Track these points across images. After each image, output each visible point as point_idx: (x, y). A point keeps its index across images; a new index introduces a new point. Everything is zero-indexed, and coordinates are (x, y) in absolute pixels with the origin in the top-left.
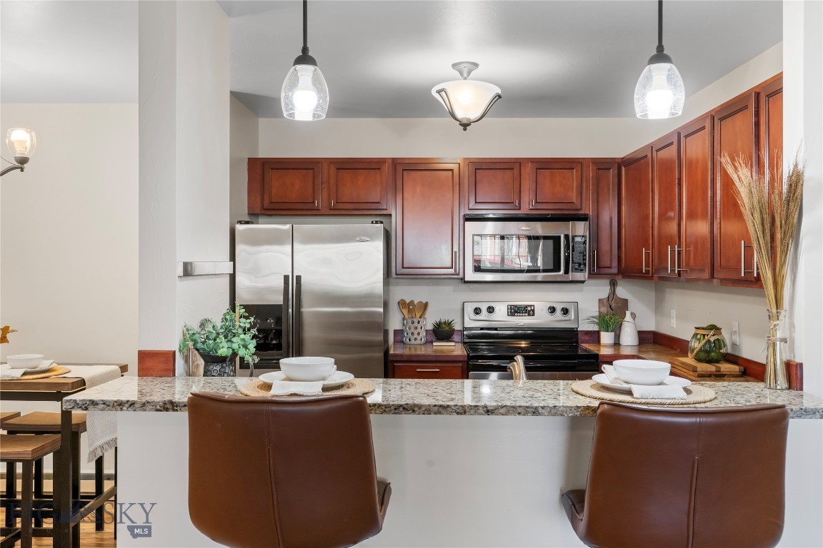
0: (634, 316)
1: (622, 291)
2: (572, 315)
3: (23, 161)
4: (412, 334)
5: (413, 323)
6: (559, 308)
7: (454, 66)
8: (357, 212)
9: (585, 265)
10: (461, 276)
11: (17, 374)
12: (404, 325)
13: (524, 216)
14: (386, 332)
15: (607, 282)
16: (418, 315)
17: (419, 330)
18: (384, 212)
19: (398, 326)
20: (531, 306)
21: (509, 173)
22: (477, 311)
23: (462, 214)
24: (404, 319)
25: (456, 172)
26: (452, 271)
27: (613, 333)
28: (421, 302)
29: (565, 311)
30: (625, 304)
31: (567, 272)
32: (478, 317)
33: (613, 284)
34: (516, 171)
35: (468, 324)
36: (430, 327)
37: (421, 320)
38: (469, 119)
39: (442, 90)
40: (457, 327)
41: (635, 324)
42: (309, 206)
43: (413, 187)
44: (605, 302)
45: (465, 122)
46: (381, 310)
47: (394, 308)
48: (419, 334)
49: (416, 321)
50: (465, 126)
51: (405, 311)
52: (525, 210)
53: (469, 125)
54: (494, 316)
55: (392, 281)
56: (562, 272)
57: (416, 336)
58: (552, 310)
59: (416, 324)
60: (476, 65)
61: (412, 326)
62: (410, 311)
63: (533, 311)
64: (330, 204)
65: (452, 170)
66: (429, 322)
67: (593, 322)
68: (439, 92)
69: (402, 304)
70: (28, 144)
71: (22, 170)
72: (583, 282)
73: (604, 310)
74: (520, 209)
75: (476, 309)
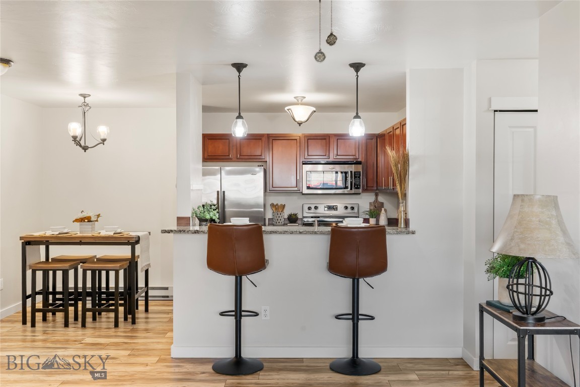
0: (385, 210)
1: (381, 199)
2: (356, 210)
3: (104, 140)
4: (278, 220)
5: (278, 214)
6: (349, 206)
7: (295, 98)
8: (250, 160)
9: (360, 185)
10: (301, 191)
11: (111, 234)
12: (273, 215)
13: (331, 162)
14: (265, 219)
15: (374, 194)
16: (280, 211)
17: (281, 218)
18: (264, 160)
19: (271, 217)
20: (336, 206)
21: (324, 141)
22: (309, 208)
23: (301, 161)
24: (273, 213)
25: (298, 140)
26: (296, 189)
27: (375, 219)
28: (281, 205)
29: (353, 208)
30: (382, 205)
31: (351, 189)
32: (310, 211)
33: (377, 195)
34: (327, 140)
35: (305, 215)
36: (286, 217)
37: (282, 213)
38: (301, 121)
39: (290, 109)
40: (300, 216)
41: (386, 214)
42: (227, 157)
43: (278, 147)
44: (372, 204)
45: (300, 122)
46: (263, 210)
47: (268, 207)
48: (280, 220)
49: (279, 213)
50: (300, 124)
51: (274, 209)
52: (331, 160)
53: (301, 124)
54: (318, 211)
55: (267, 194)
56: (349, 189)
57: (279, 221)
58: (346, 208)
59: (279, 215)
60: (305, 97)
61: (277, 216)
62: (276, 209)
63: (337, 208)
64: (237, 156)
65: (296, 140)
66: (286, 213)
67: (367, 214)
68: (288, 110)
69: (272, 205)
70: (106, 133)
71: (104, 144)
72: (360, 194)
73: (372, 208)
74: (329, 159)
75: (309, 207)
